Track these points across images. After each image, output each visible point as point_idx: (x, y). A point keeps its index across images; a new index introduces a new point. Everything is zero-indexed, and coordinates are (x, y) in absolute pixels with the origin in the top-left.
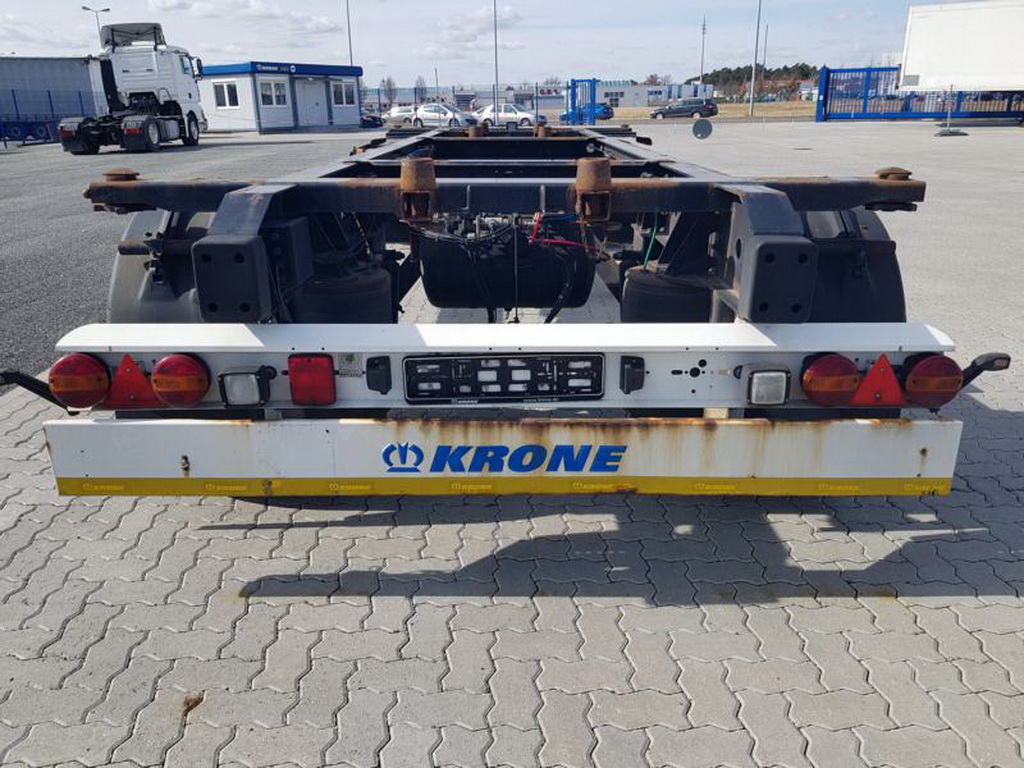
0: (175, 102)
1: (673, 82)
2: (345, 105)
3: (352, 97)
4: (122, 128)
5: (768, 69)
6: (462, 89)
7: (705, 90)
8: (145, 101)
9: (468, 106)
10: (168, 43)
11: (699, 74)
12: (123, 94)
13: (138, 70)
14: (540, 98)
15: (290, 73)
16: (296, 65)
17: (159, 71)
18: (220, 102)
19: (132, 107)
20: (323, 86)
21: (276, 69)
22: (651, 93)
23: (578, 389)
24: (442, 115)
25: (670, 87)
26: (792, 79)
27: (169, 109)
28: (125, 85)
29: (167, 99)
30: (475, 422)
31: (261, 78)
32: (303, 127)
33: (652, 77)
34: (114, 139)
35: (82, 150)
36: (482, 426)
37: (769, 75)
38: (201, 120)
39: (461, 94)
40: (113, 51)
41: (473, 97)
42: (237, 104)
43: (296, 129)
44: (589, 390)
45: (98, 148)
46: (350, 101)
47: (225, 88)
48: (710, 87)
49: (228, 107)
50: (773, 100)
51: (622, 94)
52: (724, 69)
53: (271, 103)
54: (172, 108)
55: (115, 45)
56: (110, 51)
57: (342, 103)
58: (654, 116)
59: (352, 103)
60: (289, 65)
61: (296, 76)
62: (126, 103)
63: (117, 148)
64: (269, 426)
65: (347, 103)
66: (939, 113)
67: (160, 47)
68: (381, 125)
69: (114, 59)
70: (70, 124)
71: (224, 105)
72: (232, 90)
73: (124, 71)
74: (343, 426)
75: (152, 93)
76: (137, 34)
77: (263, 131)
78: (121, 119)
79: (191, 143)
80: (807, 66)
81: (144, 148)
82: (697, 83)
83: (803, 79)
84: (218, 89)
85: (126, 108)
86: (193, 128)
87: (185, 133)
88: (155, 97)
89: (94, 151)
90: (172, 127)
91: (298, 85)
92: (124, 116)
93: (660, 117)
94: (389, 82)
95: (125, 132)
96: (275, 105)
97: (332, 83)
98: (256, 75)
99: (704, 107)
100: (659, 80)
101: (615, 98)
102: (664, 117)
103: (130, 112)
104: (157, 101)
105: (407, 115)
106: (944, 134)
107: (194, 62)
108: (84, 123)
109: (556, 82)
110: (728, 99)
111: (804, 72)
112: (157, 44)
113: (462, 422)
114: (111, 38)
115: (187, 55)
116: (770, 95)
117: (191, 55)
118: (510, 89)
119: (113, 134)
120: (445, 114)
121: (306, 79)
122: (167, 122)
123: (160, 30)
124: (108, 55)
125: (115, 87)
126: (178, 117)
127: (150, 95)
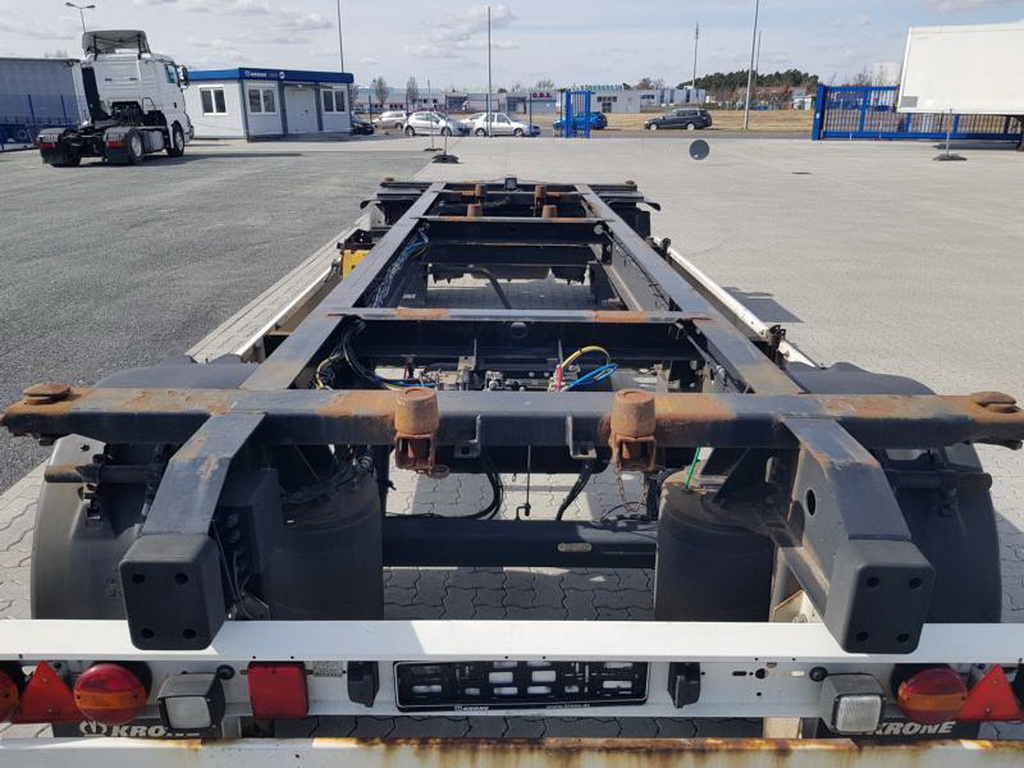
0: (159, 112)
1: (666, 86)
2: (335, 112)
3: (343, 103)
4: (104, 140)
5: (760, 74)
6: (454, 91)
7: (697, 95)
8: (129, 112)
9: (461, 107)
10: (152, 51)
11: (691, 79)
12: (106, 103)
13: (120, 79)
14: (534, 101)
15: (279, 79)
16: (285, 71)
17: (143, 80)
18: (207, 108)
19: (115, 116)
20: (312, 93)
21: (264, 75)
22: (643, 97)
23: (615, 693)
24: (434, 124)
25: (663, 91)
26: (785, 86)
27: (154, 120)
28: (107, 94)
29: (151, 109)
30: (486, 746)
31: (250, 85)
32: (292, 135)
33: (644, 80)
34: (96, 151)
35: (62, 162)
36: (494, 750)
37: (760, 81)
38: (186, 129)
39: (454, 95)
40: (95, 59)
41: (465, 99)
42: (224, 111)
43: (285, 136)
44: (629, 693)
45: (79, 160)
46: (341, 108)
47: (213, 94)
48: (702, 92)
49: (215, 113)
50: (766, 108)
51: (615, 99)
52: (716, 74)
53: (260, 111)
54: (157, 118)
55: (97, 52)
56: (93, 59)
57: (332, 110)
58: (648, 127)
59: (343, 110)
60: (278, 71)
61: (285, 82)
62: (109, 112)
63: (99, 159)
64: (223, 750)
65: (338, 110)
66: (936, 134)
67: (144, 56)
68: (372, 132)
69: (96, 66)
70: (50, 135)
71: (211, 111)
72: (220, 95)
73: (107, 80)
74: (319, 750)
75: (136, 103)
76: (121, 41)
77: (252, 139)
78: (102, 130)
79: (176, 155)
80: (799, 73)
81: (127, 161)
82: (690, 87)
83: (794, 86)
84: (205, 95)
85: (108, 117)
86: (179, 138)
87: (170, 143)
88: (138, 107)
89: (75, 163)
90: (156, 138)
91: (287, 90)
92: (106, 128)
93: (654, 128)
94: (381, 82)
95: (107, 144)
96: (263, 112)
97: (322, 90)
98: (245, 81)
99: (699, 118)
100: (652, 84)
101: (608, 104)
102: (658, 128)
103: (113, 122)
104: (141, 112)
105: (398, 120)
106: (942, 158)
107: (180, 70)
108: (65, 133)
109: (548, 84)
110: (720, 104)
111: (796, 78)
112: (141, 52)
113: (469, 745)
114: (93, 45)
115: (172, 64)
116: (763, 102)
117: (177, 63)
118: (502, 91)
119: (95, 146)
120: (438, 122)
121: (296, 85)
122: (151, 133)
123: (145, 37)
124: (90, 63)
125: (97, 96)
126: (163, 127)
127: (134, 105)
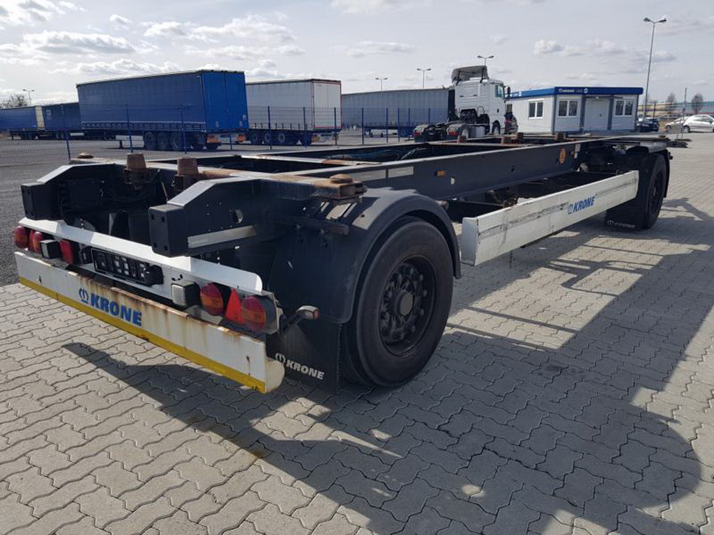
0: (487, 115)
2: (624, 115)
3: (631, 110)
4: (447, 130)
8: (469, 115)
10: (489, 76)
12: (458, 110)
13: (468, 95)
15: (583, 94)
16: (589, 88)
17: (481, 95)
18: (532, 114)
20: (607, 103)
21: (573, 91)
27: (482, 120)
28: (460, 105)
29: (482, 113)
31: (561, 98)
32: (586, 132)
34: (442, 138)
40: (457, 84)
42: (541, 116)
43: (581, 132)
46: (629, 113)
47: (536, 105)
49: (536, 117)
53: (566, 115)
54: (484, 119)
55: (459, 80)
56: (455, 84)
57: (621, 114)
59: (631, 114)
60: (583, 88)
61: (587, 95)
62: (459, 116)
65: (626, 114)
67: (485, 81)
69: (456, 89)
70: (421, 128)
71: (534, 116)
72: (540, 105)
73: (461, 96)
74: (70, 275)
76: (473, 73)
78: (448, 125)
84: (532, 106)
88: (475, 112)
90: (480, 130)
91: (588, 102)
92: (451, 124)
94: (673, 98)
95: (448, 134)
96: (568, 116)
97: (616, 100)
98: (558, 96)
103: (457, 121)
104: (476, 115)
107: (506, 89)
108: (428, 127)
112: (482, 79)
114: (457, 76)
115: (501, 85)
117: (504, 85)
119: (442, 135)
121: (594, 97)
122: (477, 128)
123: (486, 70)
124: (454, 86)
125: (454, 106)
126: (486, 125)
127: (473, 111)
